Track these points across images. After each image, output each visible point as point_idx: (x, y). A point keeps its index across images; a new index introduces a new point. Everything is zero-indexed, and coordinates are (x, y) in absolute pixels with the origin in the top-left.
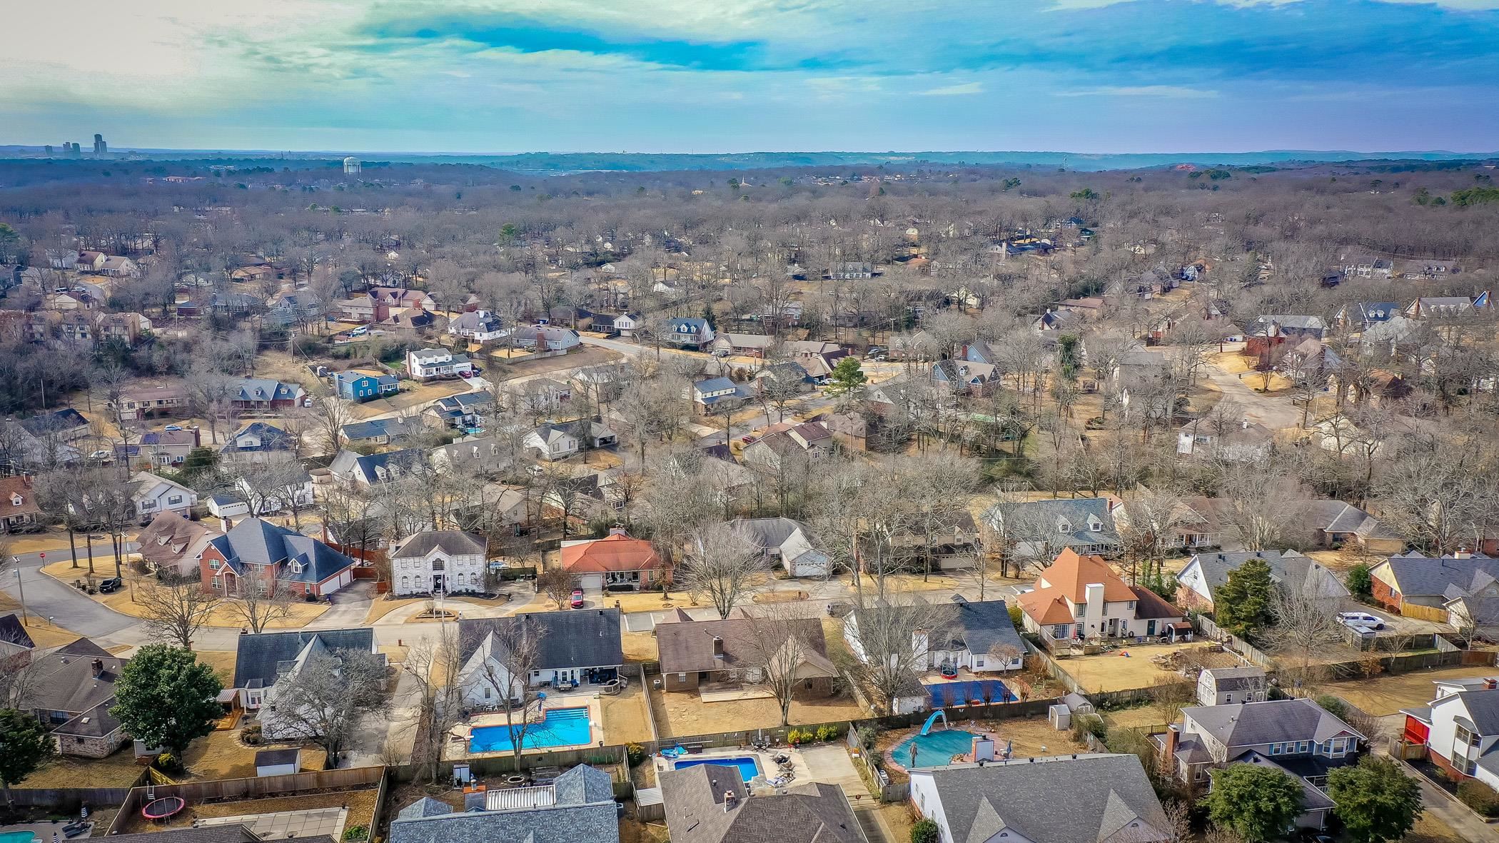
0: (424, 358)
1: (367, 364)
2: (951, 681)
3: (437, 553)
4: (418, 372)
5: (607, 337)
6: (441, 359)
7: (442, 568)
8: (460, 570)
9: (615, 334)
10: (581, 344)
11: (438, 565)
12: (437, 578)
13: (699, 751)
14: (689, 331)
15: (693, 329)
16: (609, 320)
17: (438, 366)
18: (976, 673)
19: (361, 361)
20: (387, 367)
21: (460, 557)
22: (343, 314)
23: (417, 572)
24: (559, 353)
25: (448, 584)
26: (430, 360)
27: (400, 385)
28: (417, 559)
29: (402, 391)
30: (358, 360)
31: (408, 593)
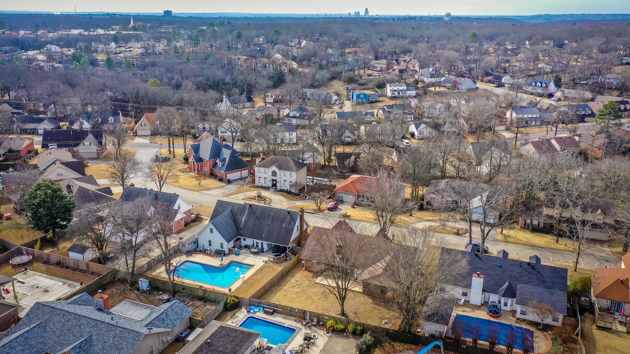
0: (392, 87)
1: (371, 88)
2: (494, 320)
3: (274, 168)
4: (389, 94)
5: (496, 87)
6: (401, 88)
7: (276, 176)
8: (285, 178)
9: (501, 85)
10: (477, 88)
11: (274, 174)
12: (273, 180)
13: (271, 314)
14: (541, 86)
15: (544, 85)
16: (500, 78)
17: (399, 91)
18: (518, 319)
19: (369, 87)
20: (378, 90)
21: (285, 172)
22: (374, 67)
23: (265, 176)
24: (462, 91)
25: (278, 185)
26: (395, 88)
27: (381, 99)
28: (266, 169)
29: (379, 101)
30: (367, 87)
31: (261, 185)
